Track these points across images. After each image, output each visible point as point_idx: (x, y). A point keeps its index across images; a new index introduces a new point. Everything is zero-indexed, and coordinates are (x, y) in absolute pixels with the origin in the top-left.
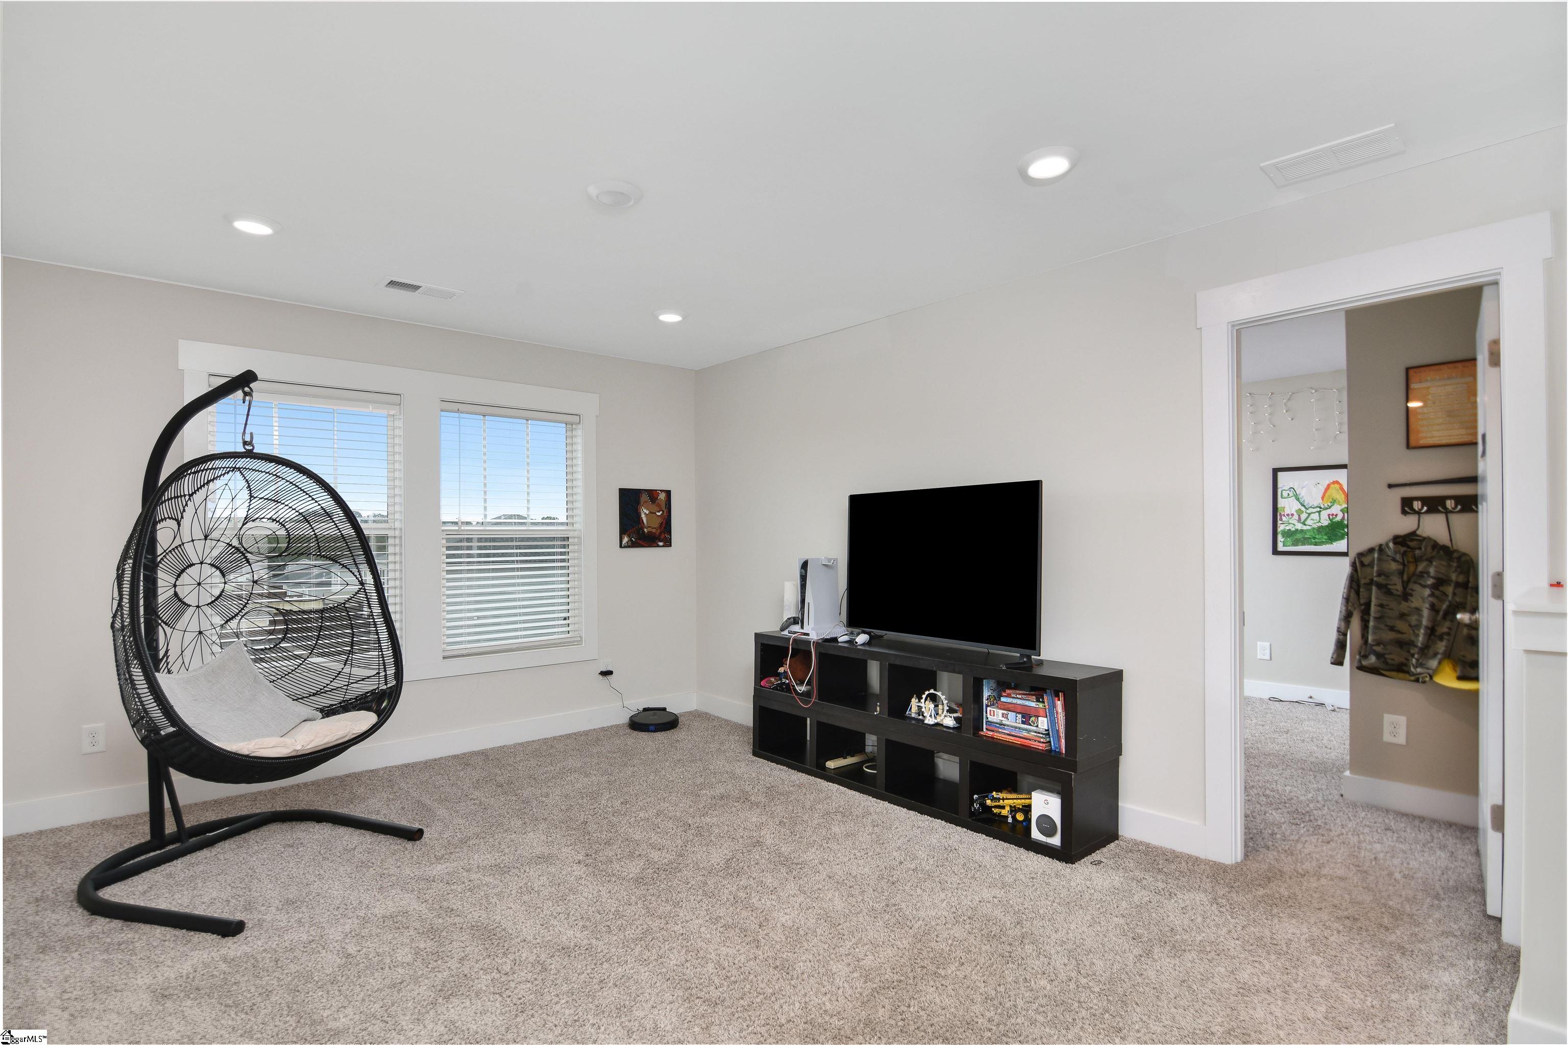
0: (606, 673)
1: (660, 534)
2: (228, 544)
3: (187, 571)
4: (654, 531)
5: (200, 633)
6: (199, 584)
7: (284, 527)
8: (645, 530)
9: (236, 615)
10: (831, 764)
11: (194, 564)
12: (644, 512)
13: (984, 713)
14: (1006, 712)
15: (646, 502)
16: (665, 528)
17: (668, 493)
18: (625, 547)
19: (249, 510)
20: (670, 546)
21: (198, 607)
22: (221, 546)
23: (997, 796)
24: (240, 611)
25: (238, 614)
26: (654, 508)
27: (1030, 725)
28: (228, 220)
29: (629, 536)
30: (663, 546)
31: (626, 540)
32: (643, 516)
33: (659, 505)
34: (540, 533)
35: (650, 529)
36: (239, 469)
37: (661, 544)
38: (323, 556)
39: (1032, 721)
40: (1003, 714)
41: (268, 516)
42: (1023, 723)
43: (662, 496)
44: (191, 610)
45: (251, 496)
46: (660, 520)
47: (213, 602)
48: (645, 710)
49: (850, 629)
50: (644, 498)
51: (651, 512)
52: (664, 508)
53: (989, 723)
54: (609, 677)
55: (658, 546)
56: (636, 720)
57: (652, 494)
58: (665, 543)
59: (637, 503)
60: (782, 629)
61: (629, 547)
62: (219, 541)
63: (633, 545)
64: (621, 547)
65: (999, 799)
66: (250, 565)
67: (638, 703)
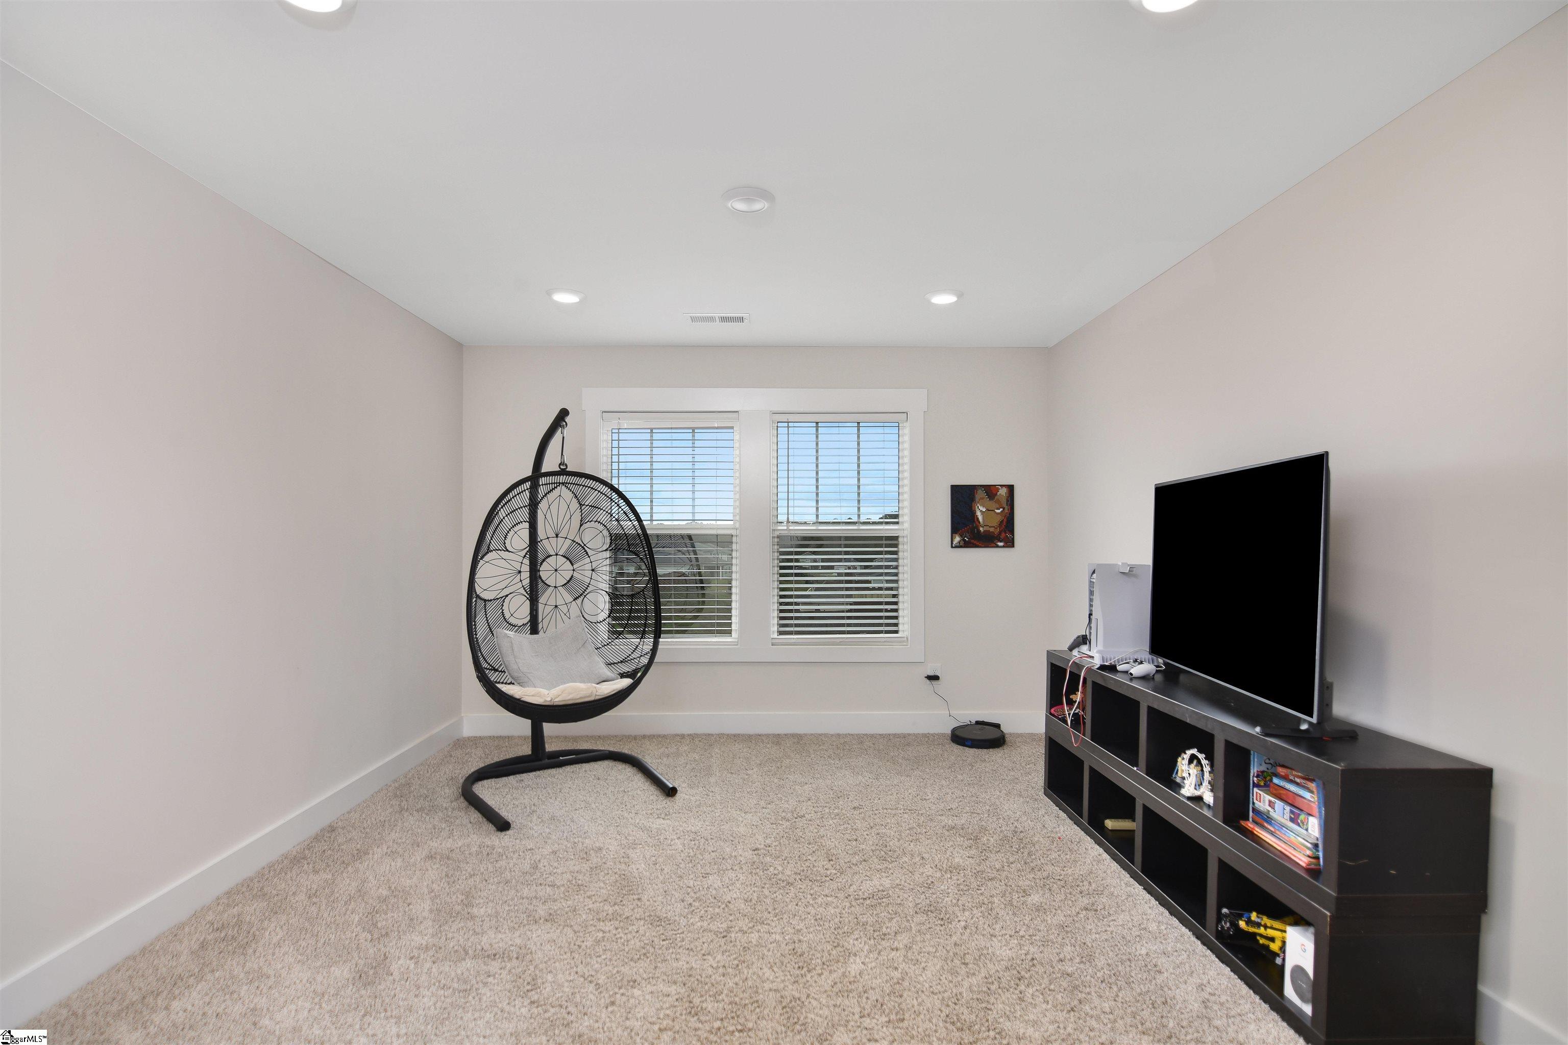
0: (933, 678)
1: (1000, 533)
2: (573, 541)
3: (547, 560)
4: (992, 530)
5: (556, 606)
6: (556, 570)
7: (606, 527)
8: (981, 529)
9: (581, 595)
10: (1110, 824)
11: (552, 556)
12: (980, 511)
13: (1251, 795)
14: (1273, 799)
15: (982, 499)
16: (1006, 527)
17: (1011, 488)
18: (956, 547)
19: (582, 514)
20: (1013, 546)
21: (555, 587)
22: (568, 542)
23: (1259, 920)
24: (584, 592)
25: (582, 594)
26: (992, 504)
27: (1299, 825)
28: (549, 293)
29: (961, 536)
30: (1003, 547)
31: (957, 539)
32: (979, 514)
33: (998, 502)
34: (867, 532)
35: (987, 528)
36: (563, 484)
37: (1001, 544)
38: (631, 551)
39: (1302, 821)
40: (1270, 802)
41: (595, 520)
42: (1292, 820)
43: (1003, 492)
44: (551, 589)
45: (581, 505)
46: (999, 518)
47: (565, 584)
48: (978, 723)
49: (1150, 657)
50: (980, 494)
51: (988, 510)
52: (1005, 505)
53: (1256, 811)
54: (935, 682)
55: (998, 547)
56: (958, 733)
57: (990, 491)
58: (1006, 543)
59: (972, 499)
60: (1071, 649)
61: (961, 547)
62: (566, 538)
63: (966, 545)
64: (952, 547)
65: (1258, 925)
66: (589, 557)
67: (969, 714)
